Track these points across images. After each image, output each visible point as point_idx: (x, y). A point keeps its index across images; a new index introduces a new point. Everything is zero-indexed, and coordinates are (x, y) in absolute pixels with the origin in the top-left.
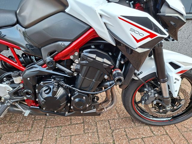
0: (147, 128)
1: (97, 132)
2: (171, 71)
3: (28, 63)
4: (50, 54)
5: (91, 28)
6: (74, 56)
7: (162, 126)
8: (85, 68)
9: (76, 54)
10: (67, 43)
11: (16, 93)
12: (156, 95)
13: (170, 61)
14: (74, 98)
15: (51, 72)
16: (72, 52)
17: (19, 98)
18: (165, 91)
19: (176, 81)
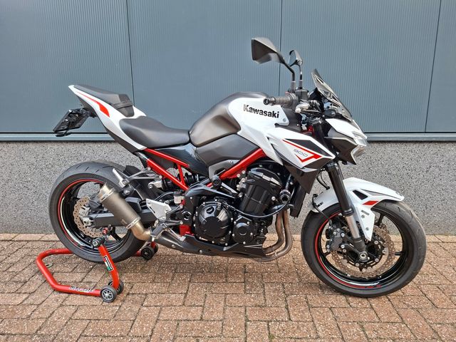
1: (264, 294)
2: (358, 202)
3: (190, 182)
4: (217, 172)
5: (259, 148)
6: (241, 174)
8: (251, 186)
9: (244, 172)
10: (235, 161)
11: (172, 216)
12: (343, 235)
13: (354, 189)
14: (237, 223)
15: (215, 191)
16: (239, 170)
17: (174, 222)
18: (354, 228)
19: (363, 214)
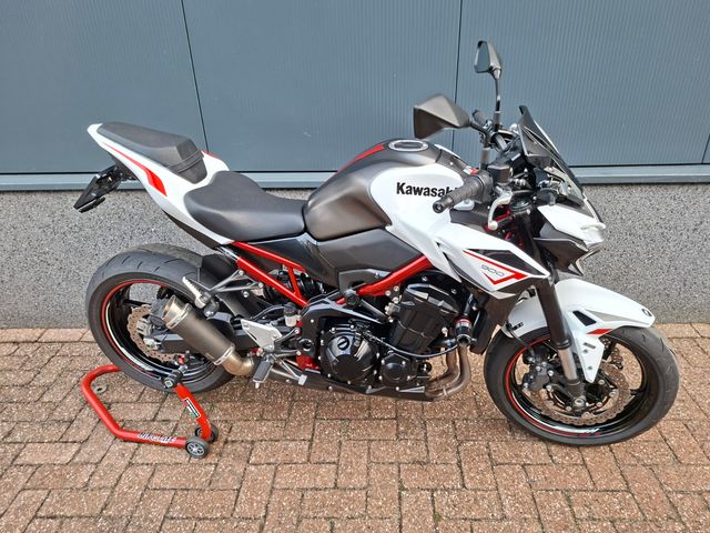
0: (542, 446)
1: (426, 441)
2: (578, 329)
3: (311, 293)
4: (353, 284)
5: (422, 255)
6: (393, 291)
7: (578, 446)
9: (397, 289)
10: (383, 274)
11: (285, 344)
12: (551, 373)
13: (575, 309)
15: (351, 312)
16: (390, 286)
17: (287, 352)
18: (568, 365)
19: (586, 348)
